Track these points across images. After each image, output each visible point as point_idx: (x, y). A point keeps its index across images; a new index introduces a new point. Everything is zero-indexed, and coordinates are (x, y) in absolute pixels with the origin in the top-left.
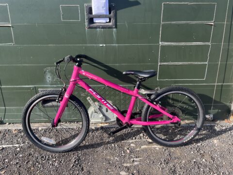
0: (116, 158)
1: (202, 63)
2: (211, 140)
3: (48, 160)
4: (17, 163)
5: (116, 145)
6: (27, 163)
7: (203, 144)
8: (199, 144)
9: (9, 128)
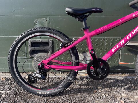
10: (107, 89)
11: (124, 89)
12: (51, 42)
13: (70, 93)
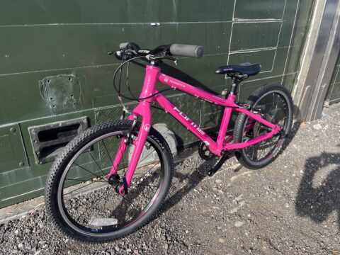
12: (85, 121)
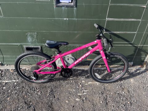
0: (74, 90)
1: (133, 33)
2: (129, 80)
3: (34, 91)
4: (16, 93)
5: (74, 82)
6: (22, 93)
7: (124, 82)
8: (122, 82)
9: (8, 68)
10: (75, 78)
11: (85, 77)
12: (40, 47)
13: (54, 81)
